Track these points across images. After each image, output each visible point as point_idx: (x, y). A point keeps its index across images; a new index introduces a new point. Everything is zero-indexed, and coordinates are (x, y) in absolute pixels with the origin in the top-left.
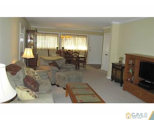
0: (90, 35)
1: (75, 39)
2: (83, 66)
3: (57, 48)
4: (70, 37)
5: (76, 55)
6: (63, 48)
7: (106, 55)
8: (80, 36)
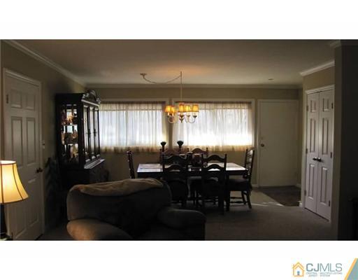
0: (259, 100)
1: (215, 115)
2: (243, 198)
3: (163, 144)
4: (195, 108)
5: (217, 167)
6: (180, 143)
7: (314, 159)
8: (229, 106)
